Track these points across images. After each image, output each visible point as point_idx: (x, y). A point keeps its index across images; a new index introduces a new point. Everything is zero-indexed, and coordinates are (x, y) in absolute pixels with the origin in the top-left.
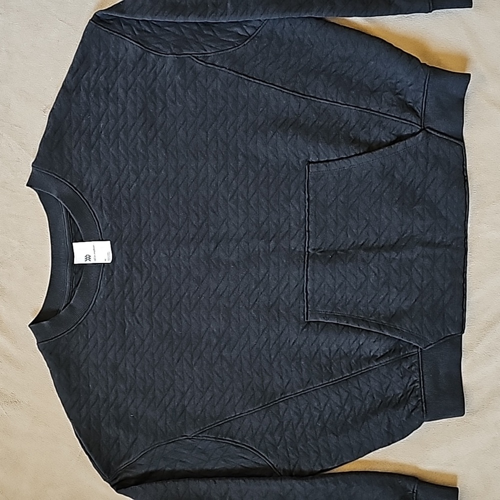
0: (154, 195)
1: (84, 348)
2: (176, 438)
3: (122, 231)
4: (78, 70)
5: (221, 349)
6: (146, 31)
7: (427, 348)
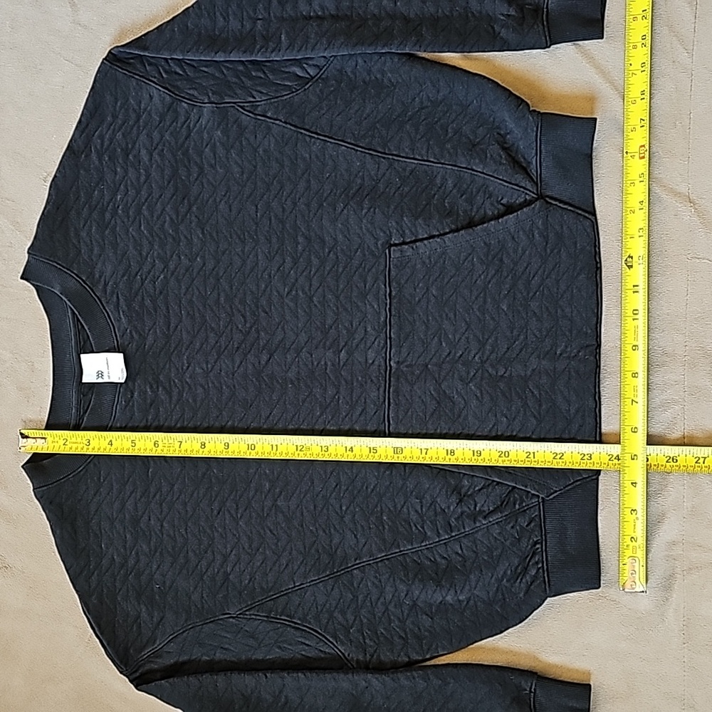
0: (187, 289)
1: (95, 495)
2: (216, 616)
3: (145, 338)
4: (88, 125)
5: (276, 496)
6: (176, 73)
7: (551, 497)
